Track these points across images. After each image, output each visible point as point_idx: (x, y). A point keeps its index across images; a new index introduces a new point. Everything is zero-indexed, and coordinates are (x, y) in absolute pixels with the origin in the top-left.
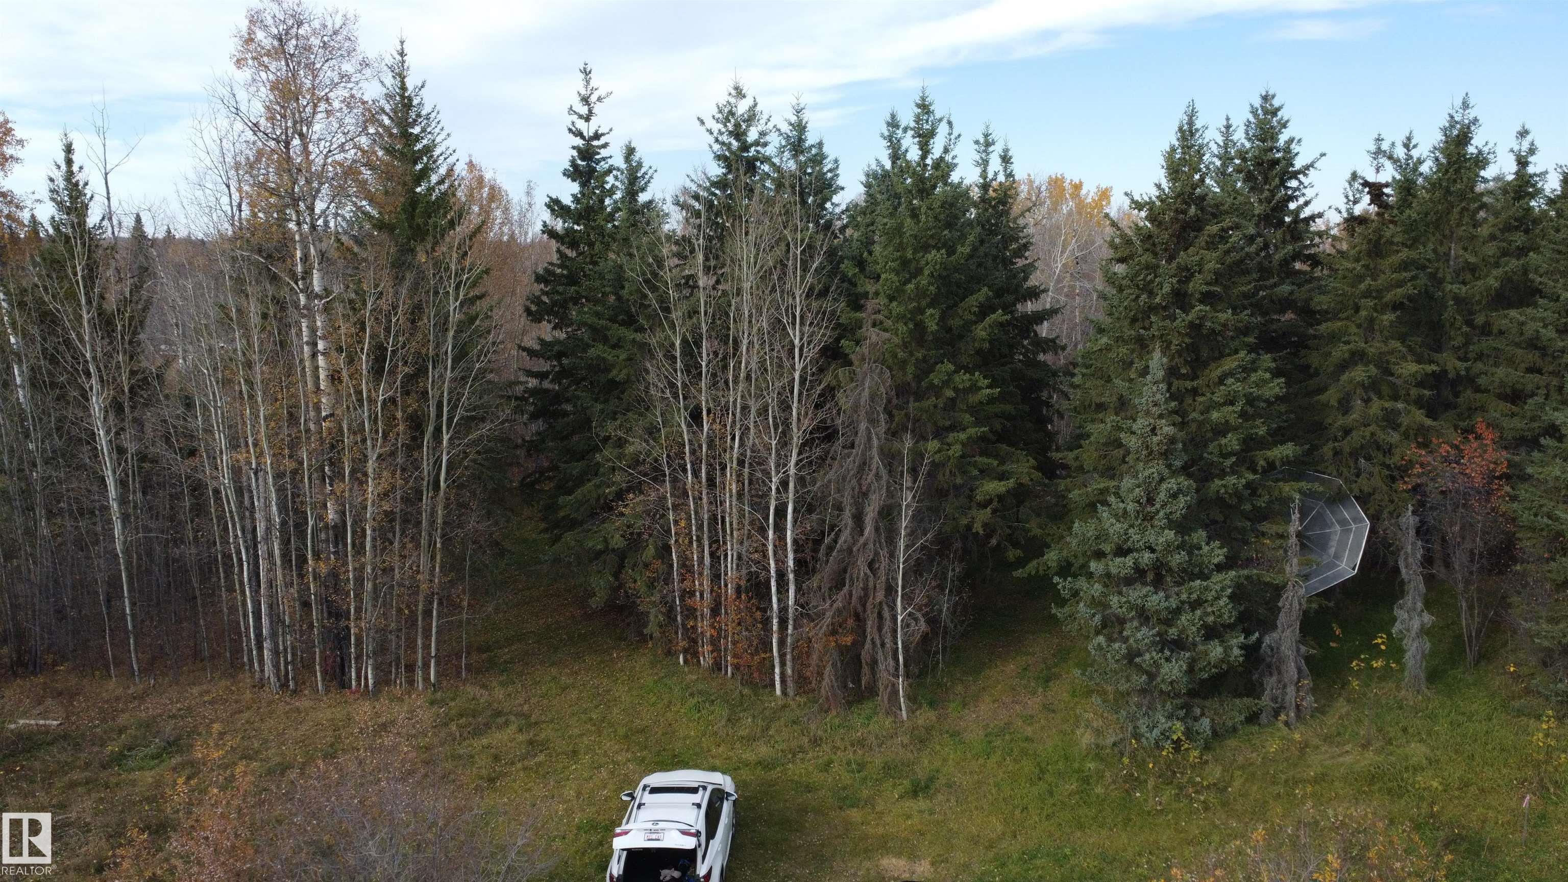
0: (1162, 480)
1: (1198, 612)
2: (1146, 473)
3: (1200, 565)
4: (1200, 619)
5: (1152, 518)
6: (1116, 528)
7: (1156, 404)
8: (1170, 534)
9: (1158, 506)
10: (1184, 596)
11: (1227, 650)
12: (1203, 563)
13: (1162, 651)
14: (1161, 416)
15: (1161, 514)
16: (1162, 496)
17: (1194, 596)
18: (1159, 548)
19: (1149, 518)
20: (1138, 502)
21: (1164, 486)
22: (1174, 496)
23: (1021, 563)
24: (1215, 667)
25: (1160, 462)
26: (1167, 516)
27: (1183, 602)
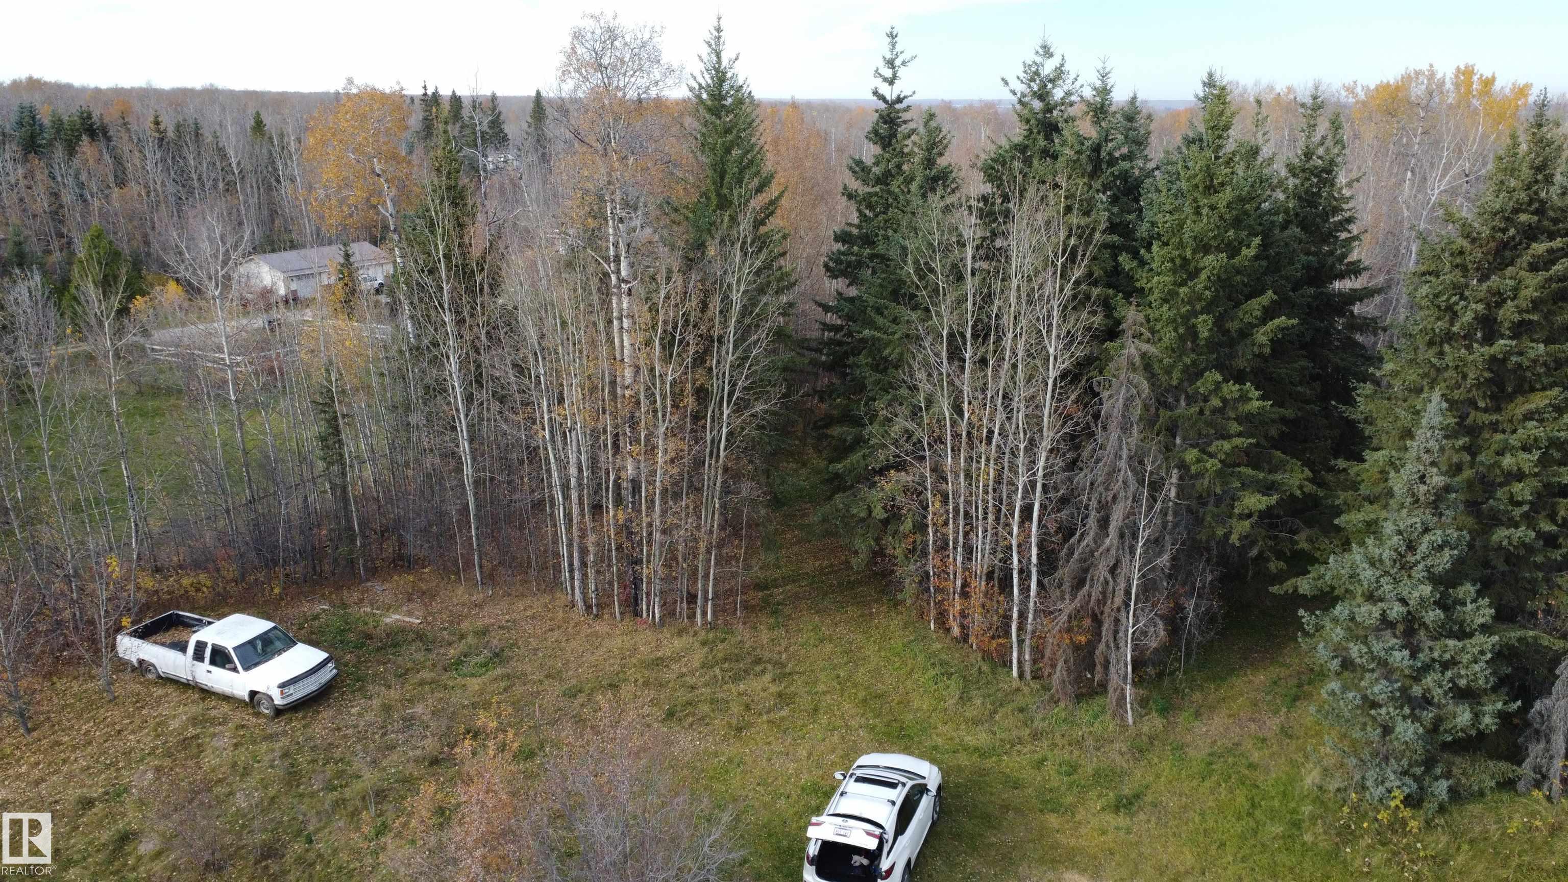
0: (1426, 530)
1: (1449, 674)
2: (1409, 522)
3: (1462, 624)
4: (1449, 681)
5: (1411, 568)
6: (1367, 574)
7: (1428, 451)
8: (1427, 589)
9: (1418, 557)
10: (1436, 655)
11: (1477, 716)
12: (1464, 621)
13: (1402, 707)
14: (1433, 464)
15: (1420, 566)
16: (1423, 548)
17: (1447, 656)
18: (1411, 602)
19: (1406, 568)
20: (1396, 550)
21: (1427, 538)
22: (1441, 548)
23: (1279, 578)
24: (1462, 730)
25: (1427, 511)
26: (1428, 569)
27: (1434, 660)
